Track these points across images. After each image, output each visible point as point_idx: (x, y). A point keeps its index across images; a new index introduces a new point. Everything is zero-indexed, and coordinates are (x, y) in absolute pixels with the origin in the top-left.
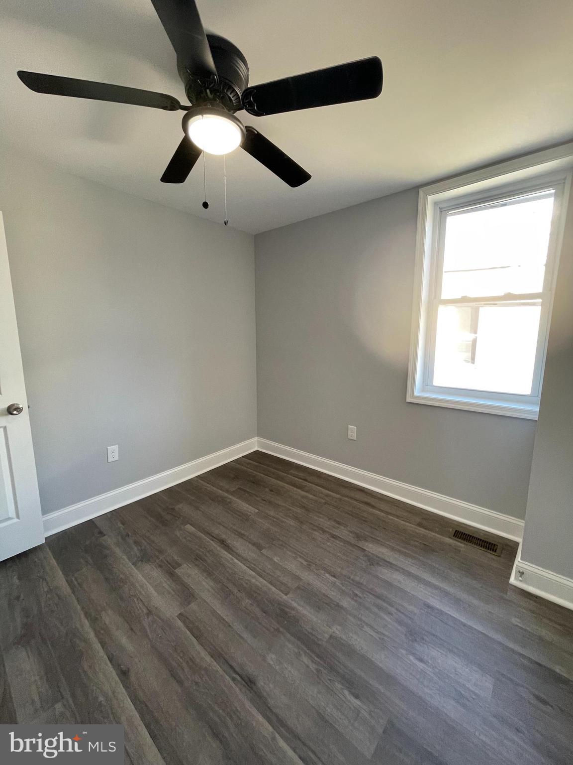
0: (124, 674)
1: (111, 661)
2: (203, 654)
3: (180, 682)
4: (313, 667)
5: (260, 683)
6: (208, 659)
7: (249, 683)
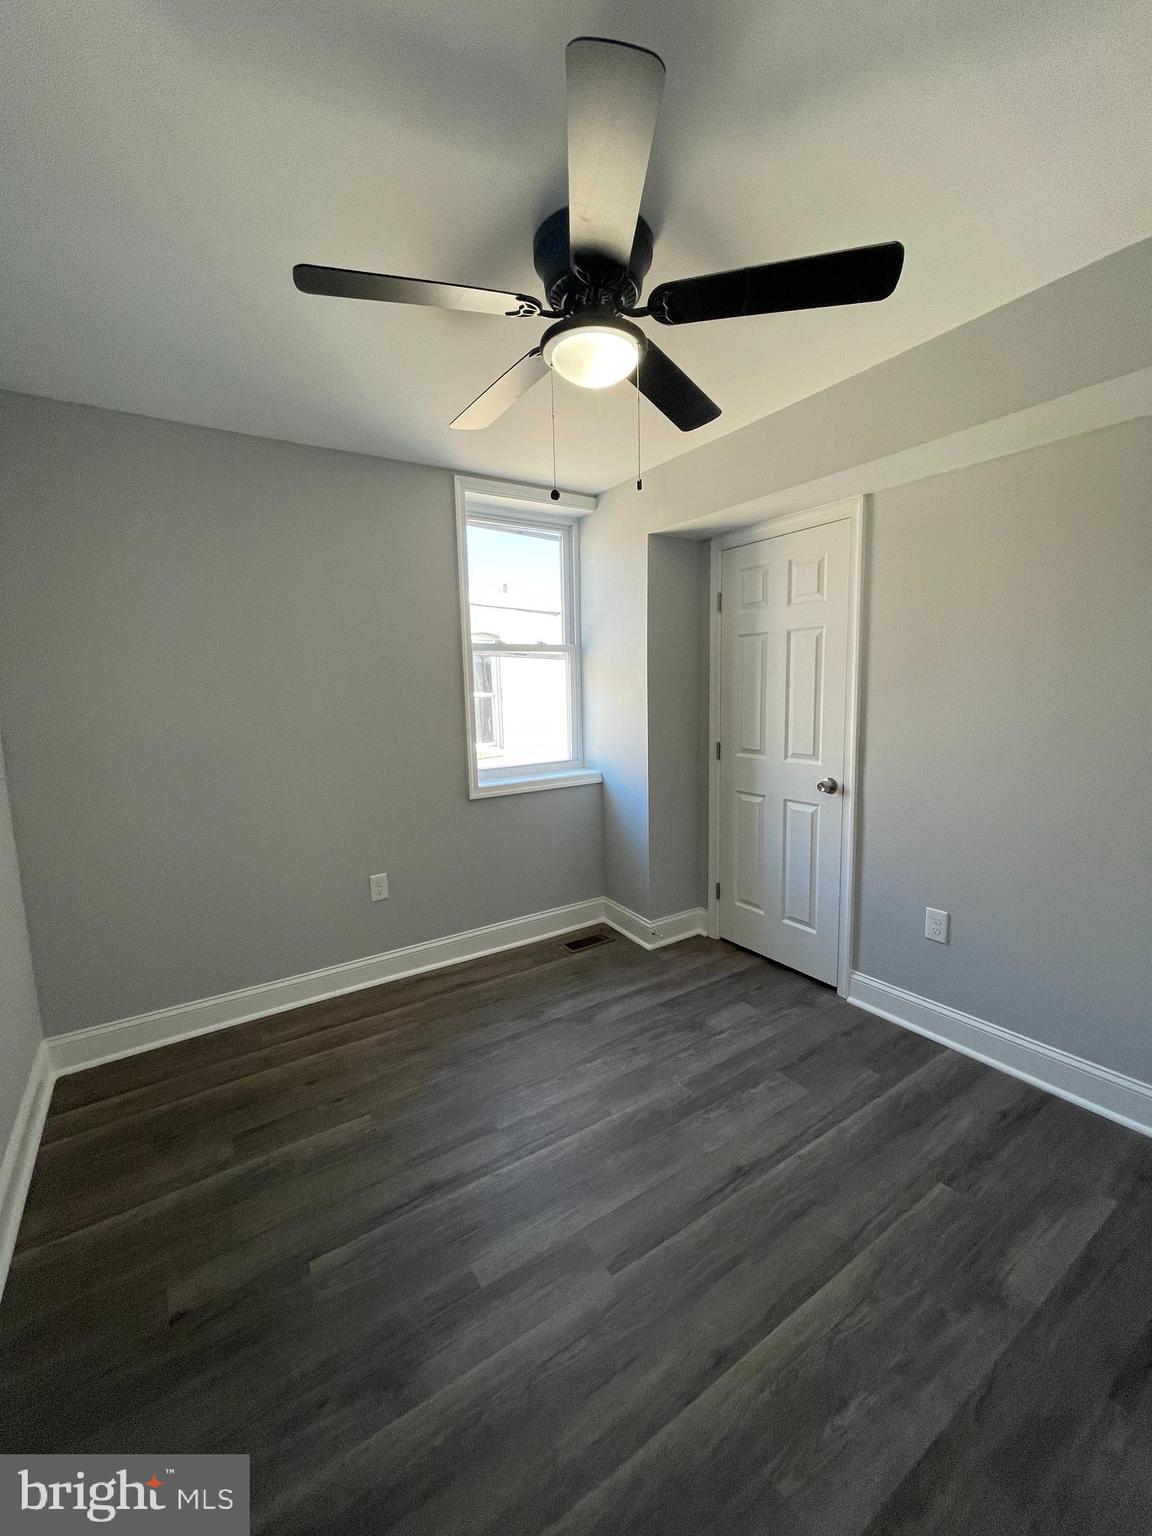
0: (722, 1360)
1: (695, 1397)
2: (695, 1227)
3: (736, 1261)
4: (721, 1111)
5: (743, 1162)
6: (703, 1220)
7: (740, 1173)
